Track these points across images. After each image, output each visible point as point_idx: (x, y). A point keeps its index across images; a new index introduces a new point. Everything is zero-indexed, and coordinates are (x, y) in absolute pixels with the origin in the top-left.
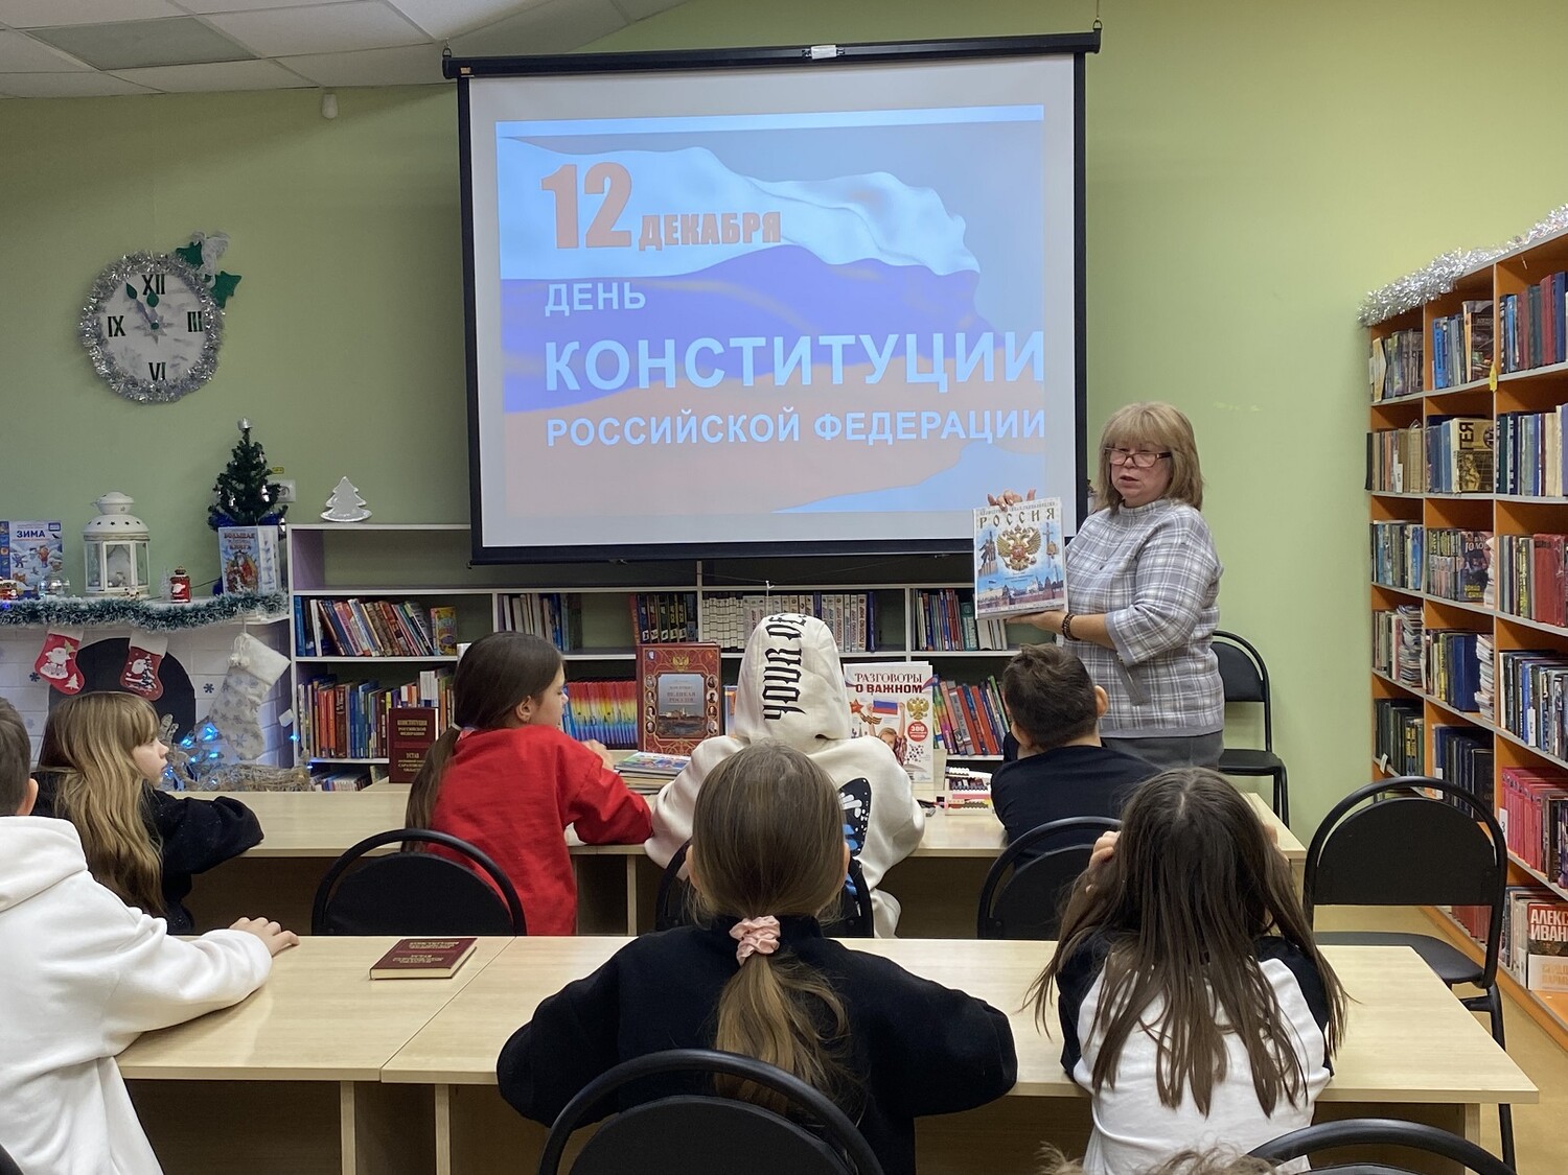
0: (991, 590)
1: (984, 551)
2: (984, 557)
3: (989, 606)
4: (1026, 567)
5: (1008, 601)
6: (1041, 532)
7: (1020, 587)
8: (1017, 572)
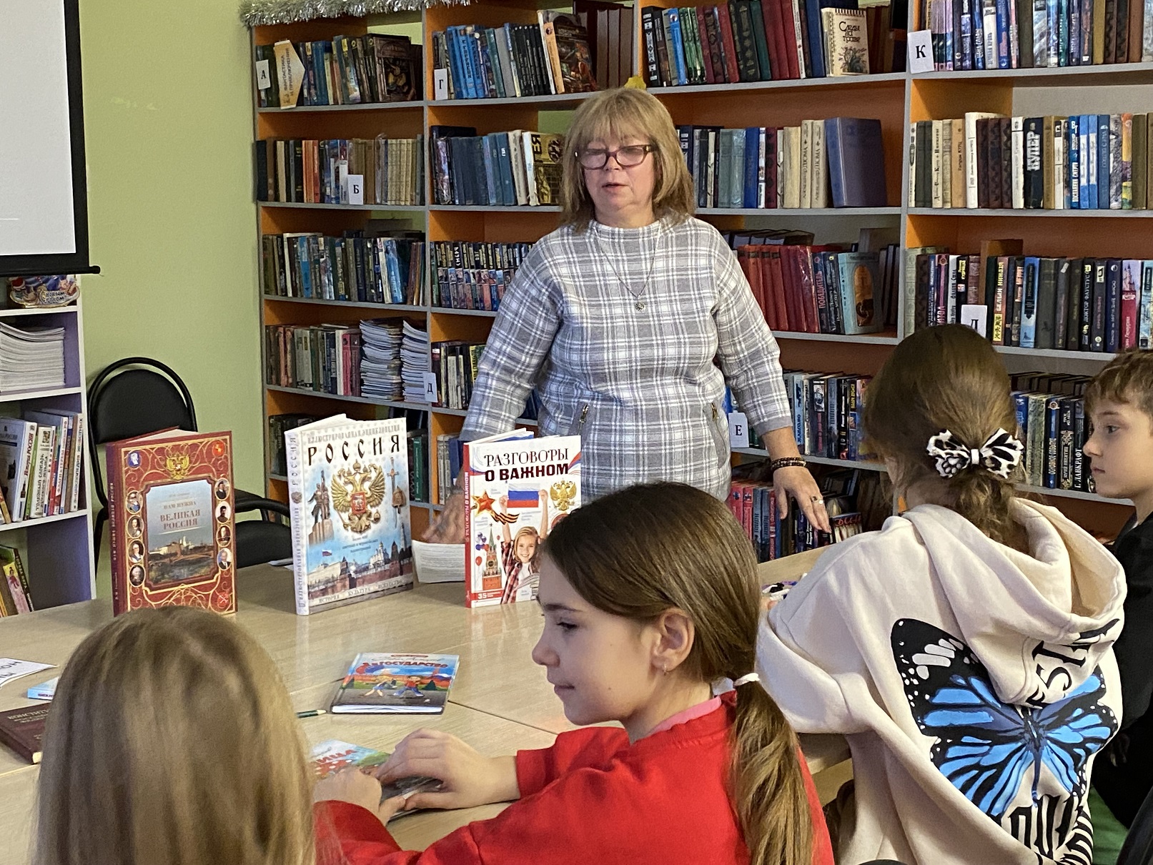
0: (326, 565)
1: (315, 503)
2: (315, 513)
3: (324, 592)
4: (368, 527)
5: (347, 583)
6: (385, 472)
7: (362, 560)
8: (357, 536)
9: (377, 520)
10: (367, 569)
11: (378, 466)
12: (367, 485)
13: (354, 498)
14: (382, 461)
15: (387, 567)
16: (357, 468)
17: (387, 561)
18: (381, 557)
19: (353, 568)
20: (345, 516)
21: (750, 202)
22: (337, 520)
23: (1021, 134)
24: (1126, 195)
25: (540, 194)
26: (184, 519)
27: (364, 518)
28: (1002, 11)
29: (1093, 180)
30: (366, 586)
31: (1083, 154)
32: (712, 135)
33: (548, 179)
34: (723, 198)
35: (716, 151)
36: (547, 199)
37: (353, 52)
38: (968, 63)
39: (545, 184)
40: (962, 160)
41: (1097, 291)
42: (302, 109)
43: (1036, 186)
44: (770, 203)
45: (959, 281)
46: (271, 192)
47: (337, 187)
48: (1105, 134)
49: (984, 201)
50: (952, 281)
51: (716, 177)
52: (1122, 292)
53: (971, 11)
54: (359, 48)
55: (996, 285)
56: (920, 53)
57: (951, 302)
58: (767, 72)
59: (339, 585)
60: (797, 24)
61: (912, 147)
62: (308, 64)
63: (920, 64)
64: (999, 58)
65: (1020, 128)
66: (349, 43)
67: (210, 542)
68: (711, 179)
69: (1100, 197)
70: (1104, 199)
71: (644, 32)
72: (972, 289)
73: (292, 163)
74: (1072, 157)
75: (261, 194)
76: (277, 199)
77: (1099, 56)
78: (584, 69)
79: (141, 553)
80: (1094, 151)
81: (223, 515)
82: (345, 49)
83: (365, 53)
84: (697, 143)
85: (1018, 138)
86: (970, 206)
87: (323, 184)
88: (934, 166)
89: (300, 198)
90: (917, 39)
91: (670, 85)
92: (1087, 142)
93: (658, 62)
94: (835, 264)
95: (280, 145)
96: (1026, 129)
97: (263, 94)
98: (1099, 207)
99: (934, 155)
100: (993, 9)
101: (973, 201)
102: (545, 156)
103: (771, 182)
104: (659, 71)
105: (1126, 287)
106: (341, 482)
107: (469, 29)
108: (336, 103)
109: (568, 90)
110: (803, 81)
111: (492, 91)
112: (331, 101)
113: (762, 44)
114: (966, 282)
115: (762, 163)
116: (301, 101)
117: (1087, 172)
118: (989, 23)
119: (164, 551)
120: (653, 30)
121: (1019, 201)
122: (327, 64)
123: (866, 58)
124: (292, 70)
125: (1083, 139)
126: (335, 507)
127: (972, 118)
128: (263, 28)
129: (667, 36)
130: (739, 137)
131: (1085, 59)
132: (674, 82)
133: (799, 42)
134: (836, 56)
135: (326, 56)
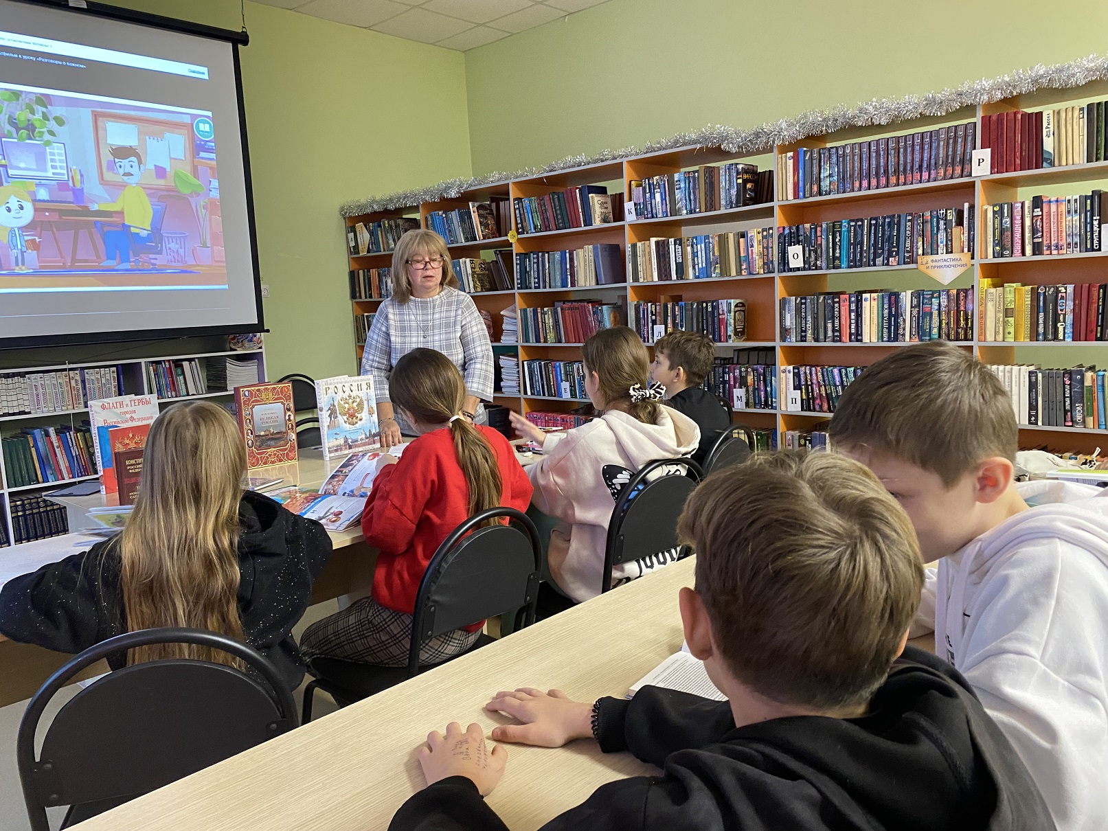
0: (337, 439)
1: (330, 411)
2: (330, 416)
3: (336, 451)
4: (357, 423)
5: (348, 447)
6: (364, 399)
7: (354, 437)
8: (351, 426)
9: (361, 420)
10: (357, 441)
11: (360, 396)
12: (355, 404)
13: (349, 409)
14: (362, 394)
15: (367, 440)
16: (350, 396)
17: (367, 438)
18: (364, 436)
19: (350, 441)
20: (345, 418)
21: (564, 285)
22: (341, 419)
23: (673, 246)
24: (718, 271)
25: (475, 287)
26: (271, 420)
27: (354, 418)
28: (663, 191)
29: (704, 265)
30: (357, 449)
31: (699, 253)
32: (546, 255)
33: (479, 280)
34: (553, 284)
35: (549, 262)
36: (479, 289)
37: (390, 226)
38: (650, 215)
39: (477, 283)
40: (650, 260)
41: (709, 314)
42: (369, 255)
43: (681, 268)
44: (573, 285)
45: (653, 315)
46: (358, 295)
47: (387, 290)
48: (707, 244)
49: (660, 278)
50: (650, 315)
51: (549, 274)
52: (719, 314)
53: (650, 192)
54: (393, 224)
55: (668, 316)
56: (630, 212)
57: (650, 325)
58: (567, 225)
59: (343, 448)
60: (579, 202)
61: (629, 255)
62: (372, 233)
63: (630, 217)
64: (663, 212)
65: (673, 243)
66: (388, 223)
67: (284, 430)
68: (547, 275)
69: (707, 272)
70: (709, 272)
71: (515, 209)
72: (658, 318)
73: (367, 281)
74: (695, 255)
75: (353, 295)
76: (361, 298)
77: (703, 208)
78: (492, 228)
79: (252, 434)
80: (703, 252)
81: (289, 418)
82: (387, 225)
83: (396, 227)
84: (540, 259)
85: (672, 247)
86: (654, 280)
87: (380, 289)
88: (639, 263)
89: (371, 297)
90: (628, 206)
91: (527, 233)
92: (701, 247)
93: (522, 223)
94: (601, 311)
95: (361, 272)
96: (675, 244)
97: (352, 249)
98: (707, 277)
99: (639, 258)
100: (659, 190)
101: (656, 278)
102: (477, 269)
103: (572, 275)
104: (522, 227)
105: (721, 312)
106: (342, 403)
107: (440, 213)
108: (384, 250)
109: (484, 239)
110: (583, 228)
111: (451, 241)
112: (382, 250)
113: (564, 213)
114: (655, 315)
115: (568, 267)
116: (369, 251)
117: (701, 262)
118: (658, 196)
119: (262, 433)
120: (519, 208)
121: (674, 277)
122: (379, 233)
123: (611, 216)
124: (364, 236)
125: (699, 246)
126: (340, 414)
127: (653, 240)
128: (350, 217)
129: (525, 211)
130: (557, 256)
131: (698, 210)
132: (529, 232)
133: (580, 210)
134: (596, 216)
135: (379, 229)
